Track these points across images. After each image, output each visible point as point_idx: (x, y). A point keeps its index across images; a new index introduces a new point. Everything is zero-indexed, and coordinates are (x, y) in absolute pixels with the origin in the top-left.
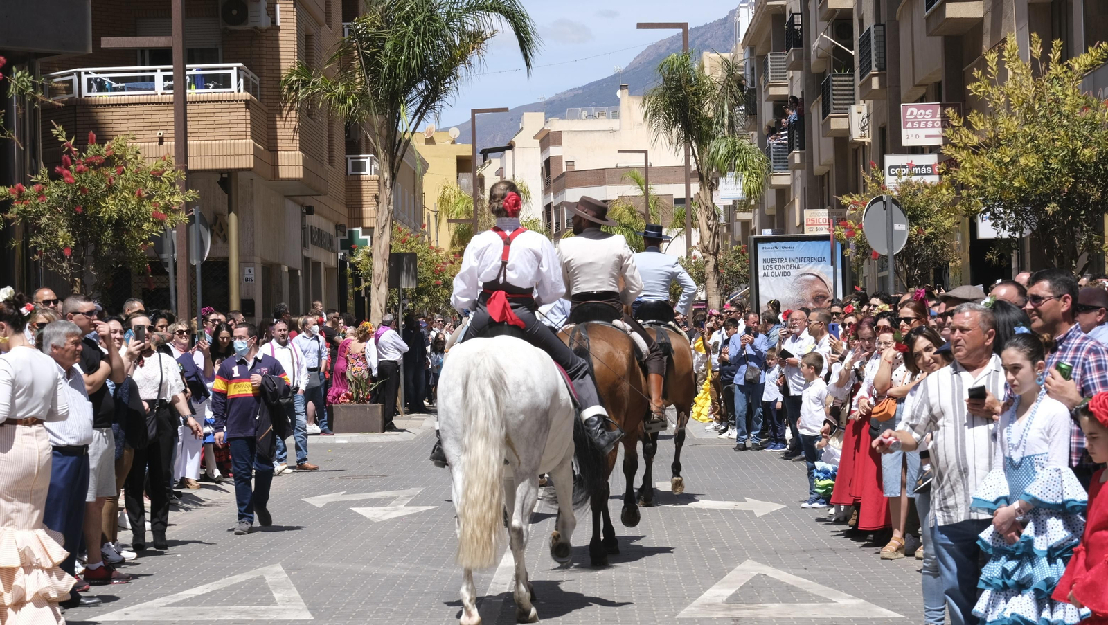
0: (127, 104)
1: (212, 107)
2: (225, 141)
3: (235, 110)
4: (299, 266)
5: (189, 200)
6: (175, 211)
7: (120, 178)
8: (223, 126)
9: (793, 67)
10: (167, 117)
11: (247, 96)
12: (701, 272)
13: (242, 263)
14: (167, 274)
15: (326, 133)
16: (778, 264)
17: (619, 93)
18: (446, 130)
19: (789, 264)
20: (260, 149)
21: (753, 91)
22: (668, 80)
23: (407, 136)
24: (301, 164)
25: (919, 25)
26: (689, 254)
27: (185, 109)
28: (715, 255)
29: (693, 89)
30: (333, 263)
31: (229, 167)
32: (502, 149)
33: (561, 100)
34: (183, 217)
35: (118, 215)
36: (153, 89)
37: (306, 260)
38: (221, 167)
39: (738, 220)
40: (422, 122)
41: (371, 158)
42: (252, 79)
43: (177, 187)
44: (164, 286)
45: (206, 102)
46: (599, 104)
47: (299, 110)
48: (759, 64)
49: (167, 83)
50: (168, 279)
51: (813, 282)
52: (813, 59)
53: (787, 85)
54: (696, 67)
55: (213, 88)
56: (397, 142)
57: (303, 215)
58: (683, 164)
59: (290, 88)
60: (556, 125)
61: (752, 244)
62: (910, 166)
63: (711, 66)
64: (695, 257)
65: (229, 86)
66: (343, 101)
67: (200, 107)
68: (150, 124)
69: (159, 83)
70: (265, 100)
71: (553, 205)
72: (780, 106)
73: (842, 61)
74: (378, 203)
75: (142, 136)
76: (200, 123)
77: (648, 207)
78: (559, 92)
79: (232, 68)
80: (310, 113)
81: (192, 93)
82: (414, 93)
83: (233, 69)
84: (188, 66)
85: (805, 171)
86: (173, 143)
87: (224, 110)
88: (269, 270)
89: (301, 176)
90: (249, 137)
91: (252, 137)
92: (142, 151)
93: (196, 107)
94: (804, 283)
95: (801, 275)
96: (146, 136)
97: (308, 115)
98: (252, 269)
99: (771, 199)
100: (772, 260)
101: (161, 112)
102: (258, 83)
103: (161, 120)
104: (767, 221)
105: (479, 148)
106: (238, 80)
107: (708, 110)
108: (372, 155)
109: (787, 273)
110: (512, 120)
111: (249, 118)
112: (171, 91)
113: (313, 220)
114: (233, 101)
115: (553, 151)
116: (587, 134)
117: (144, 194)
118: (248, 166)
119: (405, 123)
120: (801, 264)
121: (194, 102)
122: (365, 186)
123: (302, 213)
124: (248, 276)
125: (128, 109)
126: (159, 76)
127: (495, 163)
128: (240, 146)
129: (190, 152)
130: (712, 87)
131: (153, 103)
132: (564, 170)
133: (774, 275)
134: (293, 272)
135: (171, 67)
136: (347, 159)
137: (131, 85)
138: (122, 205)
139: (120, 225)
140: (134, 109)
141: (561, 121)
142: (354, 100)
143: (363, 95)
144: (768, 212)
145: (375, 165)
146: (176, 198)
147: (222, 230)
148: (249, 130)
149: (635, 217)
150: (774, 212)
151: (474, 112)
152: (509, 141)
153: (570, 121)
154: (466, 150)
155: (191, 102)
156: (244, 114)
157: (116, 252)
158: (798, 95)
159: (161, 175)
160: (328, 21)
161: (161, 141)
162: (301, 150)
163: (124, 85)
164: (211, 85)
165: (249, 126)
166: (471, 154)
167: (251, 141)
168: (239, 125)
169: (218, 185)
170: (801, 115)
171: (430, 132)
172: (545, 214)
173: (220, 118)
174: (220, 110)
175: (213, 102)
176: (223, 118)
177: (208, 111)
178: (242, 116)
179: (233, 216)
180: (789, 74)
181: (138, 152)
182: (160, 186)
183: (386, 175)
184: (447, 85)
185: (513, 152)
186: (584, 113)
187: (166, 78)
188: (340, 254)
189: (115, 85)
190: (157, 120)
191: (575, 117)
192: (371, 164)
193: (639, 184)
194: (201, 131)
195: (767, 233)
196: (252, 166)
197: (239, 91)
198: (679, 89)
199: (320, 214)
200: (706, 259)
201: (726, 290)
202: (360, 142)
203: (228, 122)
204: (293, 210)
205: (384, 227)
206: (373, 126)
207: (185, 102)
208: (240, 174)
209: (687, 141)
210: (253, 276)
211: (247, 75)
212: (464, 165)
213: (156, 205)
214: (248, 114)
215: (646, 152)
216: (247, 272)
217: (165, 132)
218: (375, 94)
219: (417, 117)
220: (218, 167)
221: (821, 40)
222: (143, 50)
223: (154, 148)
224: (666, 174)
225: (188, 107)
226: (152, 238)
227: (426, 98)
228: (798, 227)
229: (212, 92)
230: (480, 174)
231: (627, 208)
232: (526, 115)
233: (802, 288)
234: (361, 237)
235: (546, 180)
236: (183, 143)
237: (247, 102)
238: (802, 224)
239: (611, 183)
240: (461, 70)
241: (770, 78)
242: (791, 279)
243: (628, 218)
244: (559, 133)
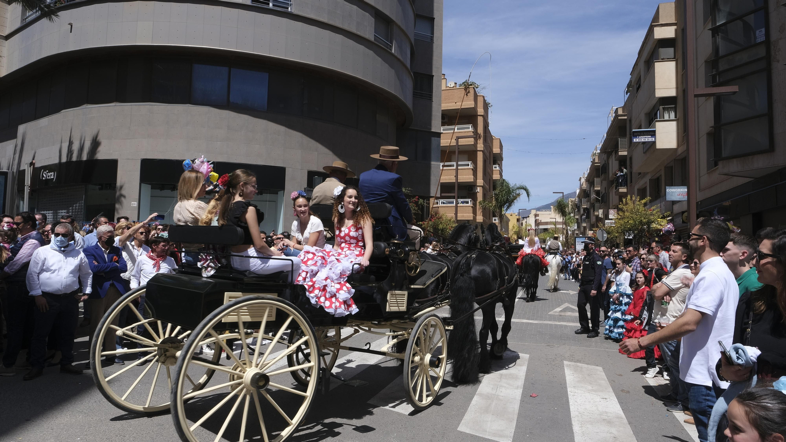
2: (466, 214)
9: (587, 202)
10: (454, 209)
11: (472, 205)
17: (550, 207)
18: (513, 213)
20: (474, 216)
21: (579, 207)
23: (504, 214)
24: (482, 219)
25: (614, 193)
29: (564, 206)
31: (467, 219)
33: (540, 208)
38: (464, 219)
40: (508, 212)
41: (498, 218)
42: (472, 202)
46: (547, 209)
47: (482, 208)
48: (580, 201)
52: (592, 200)
53: (586, 205)
54: (566, 202)
56: (502, 215)
58: (562, 221)
60: (538, 213)
61: (575, 238)
62: (611, 222)
63: (570, 202)
65: (468, 203)
66: (491, 207)
69: (453, 203)
70: (475, 207)
72: (584, 209)
73: (597, 200)
78: (538, 206)
81: (460, 204)
82: (506, 205)
83: (469, 200)
84: (458, 199)
85: (589, 223)
87: (467, 208)
89: (482, 221)
97: (484, 209)
99: (582, 229)
104: (582, 233)
105: (522, 217)
106: (470, 202)
110: (528, 211)
111: (472, 210)
112: (455, 204)
114: (469, 206)
115: (537, 218)
116: (544, 215)
121: (460, 206)
126: (453, 201)
127: (525, 220)
128: (469, 215)
129: (459, 216)
130: (570, 205)
132: (539, 222)
139: (442, 230)
143: (495, 206)
148: (472, 212)
151: (519, 209)
152: (528, 216)
153: (541, 212)
154: (518, 217)
158: (588, 207)
160: (490, 191)
161: (452, 214)
162: (483, 216)
164: (465, 203)
167: (472, 214)
168: (470, 211)
170: (589, 211)
171: (510, 213)
173: (466, 210)
178: (470, 209)
185: (529, 218)
186: (544, 210)
189: (449, 203)
193: (554, 225)
194: (460, 212)
195: (581, 236)
196: (472, 219)
197: (470, 204)
198: (561, 206)
203: (468, 211)
206: (497, 211)
209: (563, 216)
212: (518, 220)
215: (555, 218)
217: (453, 212)
218: (497, 206)
221: (593, 196)
222: (452, 196)
224: (559, 223)
229: (465, 205)
232: (531, 210)
235: (535, 224)
236: (456, 214)
239: (549, 225)
240: (515, 201)
241: (582, 204)
243: (552, 232)
244: (538, 214)
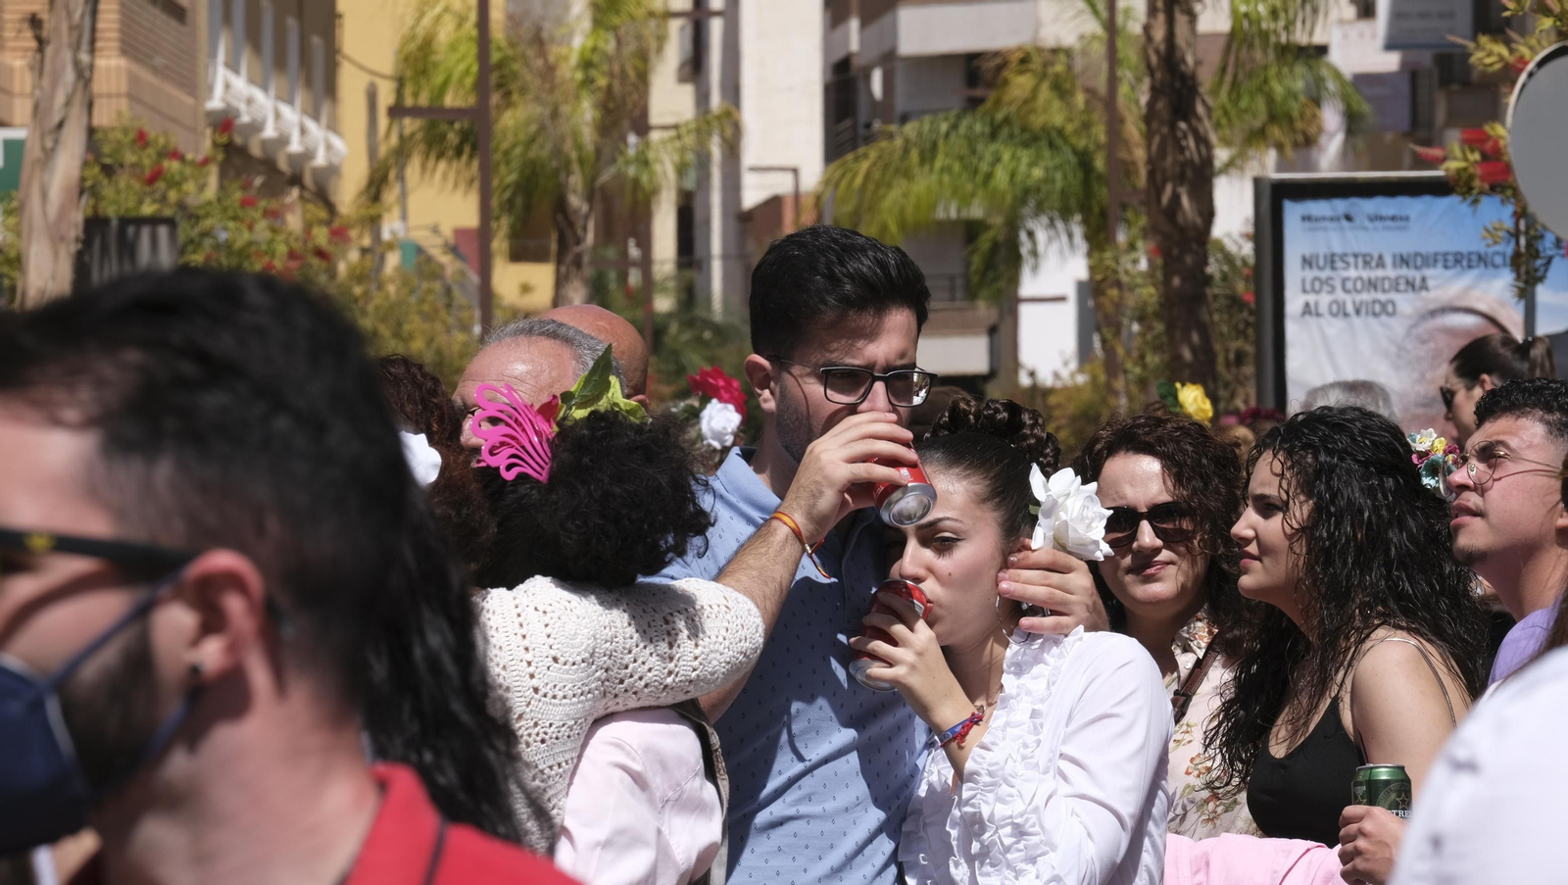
16: (1352, 273)
19: (1391, 272)
61: (1264, 205)
74: (41, 43)
94: (1440, 338)
95: (1433, 313)
100: (1331, 260)
109: (1384, 305)
120: (1435, 273)
133: (1340, 311)
205: (60, 125)
233: (1434, 355)
242: (1398, 326)
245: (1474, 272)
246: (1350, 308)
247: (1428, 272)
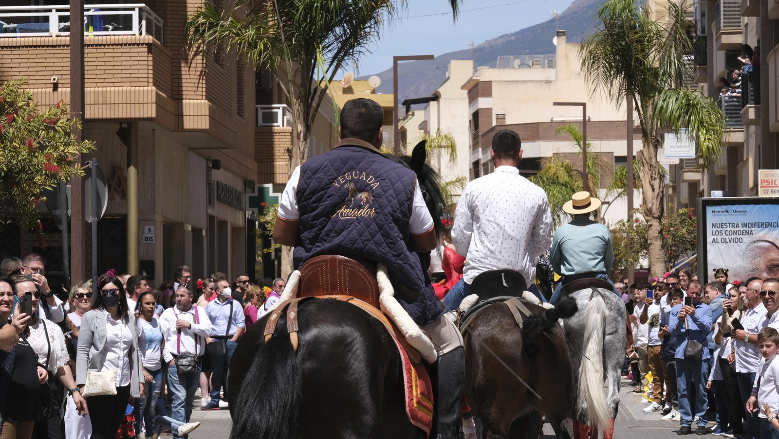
0: (19, 47)
1: (111, 50)
2: (125, 88)
3: (137, 54)
4: (203, 224)
5: (85, 151)
6: (70, 163)
7: (10, 126)
8: (124, 72)
9: (749, 13)
10: (63, 61)
11: (150, 39)
12: (644, 237)
13: (142, 221)
14: (60, 232)
15: (235, 81)
16: (728, 229)
17: (555, 41)
18: (366, 78)
19: (741, 229)
20: (163, 97)
21: (703, 40)
22: (610, 26)
23: (323, 85)
24: (207, 113)
26: (630, 217)
27: (83, 53)
28: (659, 218)
29: (636, 36)
30: (241, 222)
31: (129, 116)
32: (426, 100)
33: (491, 47)
34: (78, 170)
35: (7, 167)
36: (48, 31)
37: (211, 218)
38: (120, 116)
39: (684, 181)
40: (339, 70)
41: (284, 108)
42: (155, 21)
43: (72, 136)
44: (56, 245)
45: (105, 45)
46: (533, 52)
47: (206, 54)
48: (709, 9)
49: (63, 25)
50: (61, 238)
51: (767, 249)
52: (771, 4)
53: (741, 33)
54: (640, 12)
55: (113, 30)
56: (312, 91)
57: (209, 170)
58: (625, 118)
59: (197, 31)
60: (486, 74)
61: (700, 207)
63: (658, 11)
64: (637, 221)
65: (131, 29)
66: (253, 45)
67: (99, 51)
68: (43, 69)
69: (54, 25)
70: (169, 44)
71: (482, 162)
72: (733, 53)
74: (291, 157)
75: (35, 82)
76: (98, 68)
77: (585, 165)
78: (490, 38)
79: (133, 9)
80: (217, 59)
81: (90, 35)
82: (331, 38)
84: (86, 6)
85: (760, 128)
86: (69, 89)
87: (124, 55)
88: (171, 230)
89: (207, 127)
90: (151, 84)
91: (155, 84)
92: (34, 97)
93: (94, 51)
94: (757, 251)
95: (754, 242)
96: (39, 82)
97: (216, 61)
98: (152, 228)
99: (722, 159)
100: (722, 225)
101: (56, 56)
102: (161, 25)
103: (56, 64)
104: (717, 182)
105: (401, 99)
106: (140, 22)
107: (653, 59)
108: (285, 105)
109: (739, 240)
110: (437, 68)
111: (151, 63)
112: (67, 33)
113: (219, 175)
114: (134, 45)
115: (483, 103)
116: (520, 85)
117: (35, 144)
118: (150, 116)
119: (321, 70)
120: (755, 230)
121: (92, 45)
122: (277, 139)
123: (208, 167)
124: (148, 236)
125: (20, 52)
126: (54, 17)
127: (419, 115)
128: (141, 93)
129: (87, 100)
130: (658, 34)
131: (47, 46)
132: (494, 124)
133: (724, 241)
134: (196, 231)
135: (68, 6)
136: (257, 109)
137: (23, 25)
138: (12, 156)
139: (9, 178)
140: (26, 52)
141: (491, 70)
142: (265, 45)
143: (275, 40)
144: (718, 172)
145: (288, 116)
146: (71, 149)
147: (120, 185)
148: (151, 76)
149: (571, 176)
150: (726, 173)
151: (396, 59)
152: (434, 92)
153: (501, 70)
155: (88, 46)
156: (146, 58)
157: (5, 207)
158: (753, 43)
159: (55, 123)
161: (56, 87)
162: (207, 98)
163: (15, 25)
164: (111, 27)
165: (151, 72)
166: (392, 105)
167: (154, 88)
168: (141, 71)
169: (116, 136)
170: (756, 65)
171: (348, 81)
172: (473, 171)
173: (120, 63)
174: (120, 55)
175: (113, 45)
176: (124, 63)
177: (107, 55)
178: (143, 61)
179: (132, 171)
180: (743, 20)
181: (30, 99)
182: (54, 136)
183: (300, 128)
184: (367, 30)
185: (439, 103)
186: (517, 62)
187: (62, 19)
188: (248, 214)
189: (5, 25)
190: (52, 64)
191: (506, 65)
192: (284, 114)
193: (577, 140)
194: (99, 76)
195: (717, 194)
196: (154, 115)
197: (141, 34)
198: (621, 36)
199: (228, 169)
200: (649, 223)
201: (671, 258)
202: (271, 90)
203: (128, 67)
204: (199, 164)
206: (286, 73)
207: (83, 45)
208: (141, 124)
209: (630, 93)
210: (153, 236)
211: (149, 17)
213: (49, 157)
214: (151, 58)
215: (584, 105)
216: (146, 231)
217: (60, 77)
218: (289, 39)
219: (335, 64)
220: (117, 116)
223: (48, 95)
224: (607, 129)
225: (86, 51)
226: (44, 192)
227: (344, 43)
228: (752, 189)
229: (112, 35)
230: (402, 127)
231: (562, 166)
232: (453, 63)
233: (756, 256)
234: (271, 194)
235: (474, 135)
236: (79, 89)
237: (150, 46)
238: (756, 185)
239: (546, 138)
240: (383, 13)
241: (722, 24)
242: (743, 246)
243: (563, 177)
244: (489, 83)
245: (768, 228)
246: (728, 240)
247: (753, 229)
